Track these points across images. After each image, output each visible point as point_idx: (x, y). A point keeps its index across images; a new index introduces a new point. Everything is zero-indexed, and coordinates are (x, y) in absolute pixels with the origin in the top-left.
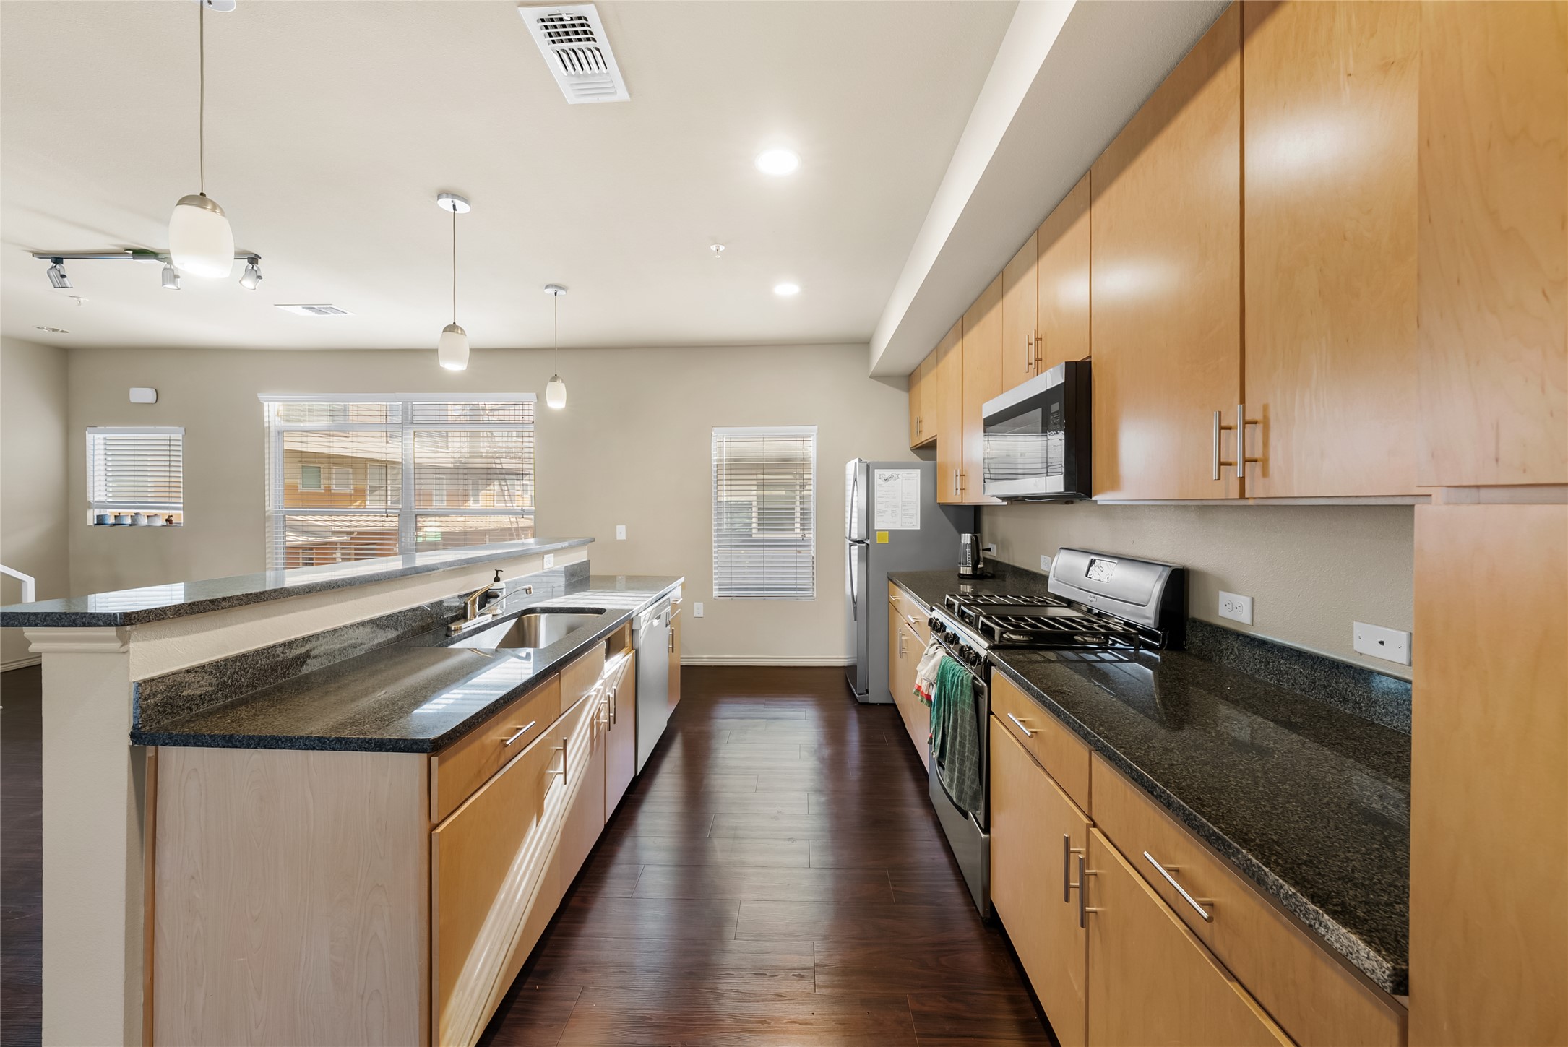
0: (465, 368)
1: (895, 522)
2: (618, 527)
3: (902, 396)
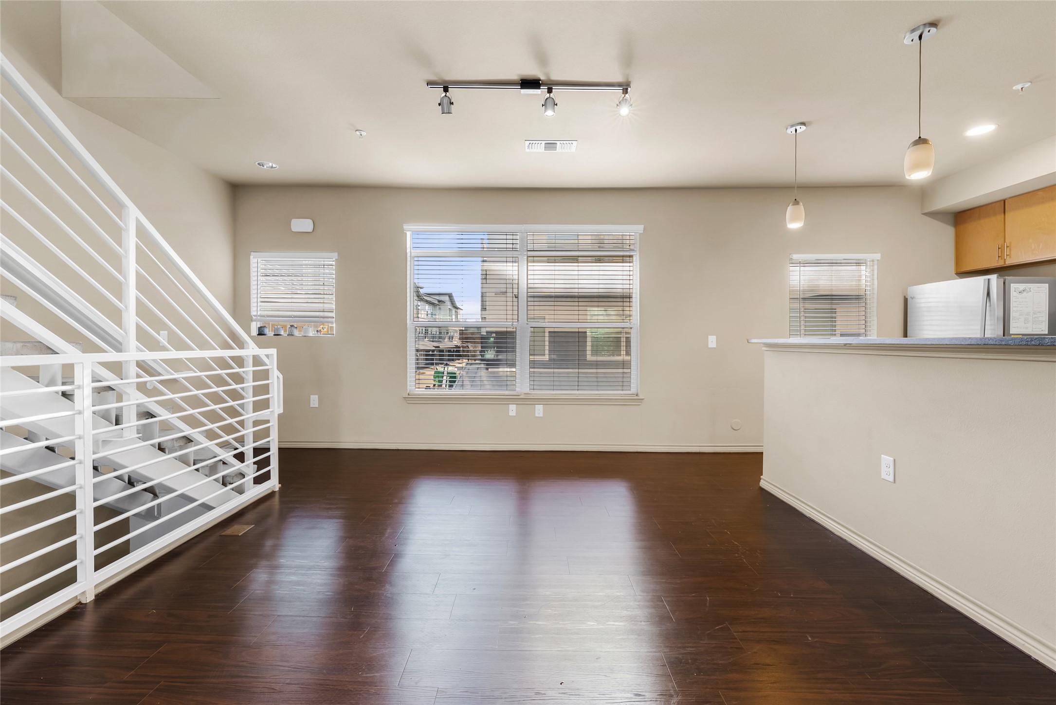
0: (930, 174)
1: (1027, 328)
2: (710, 337)
3: (948, 232)
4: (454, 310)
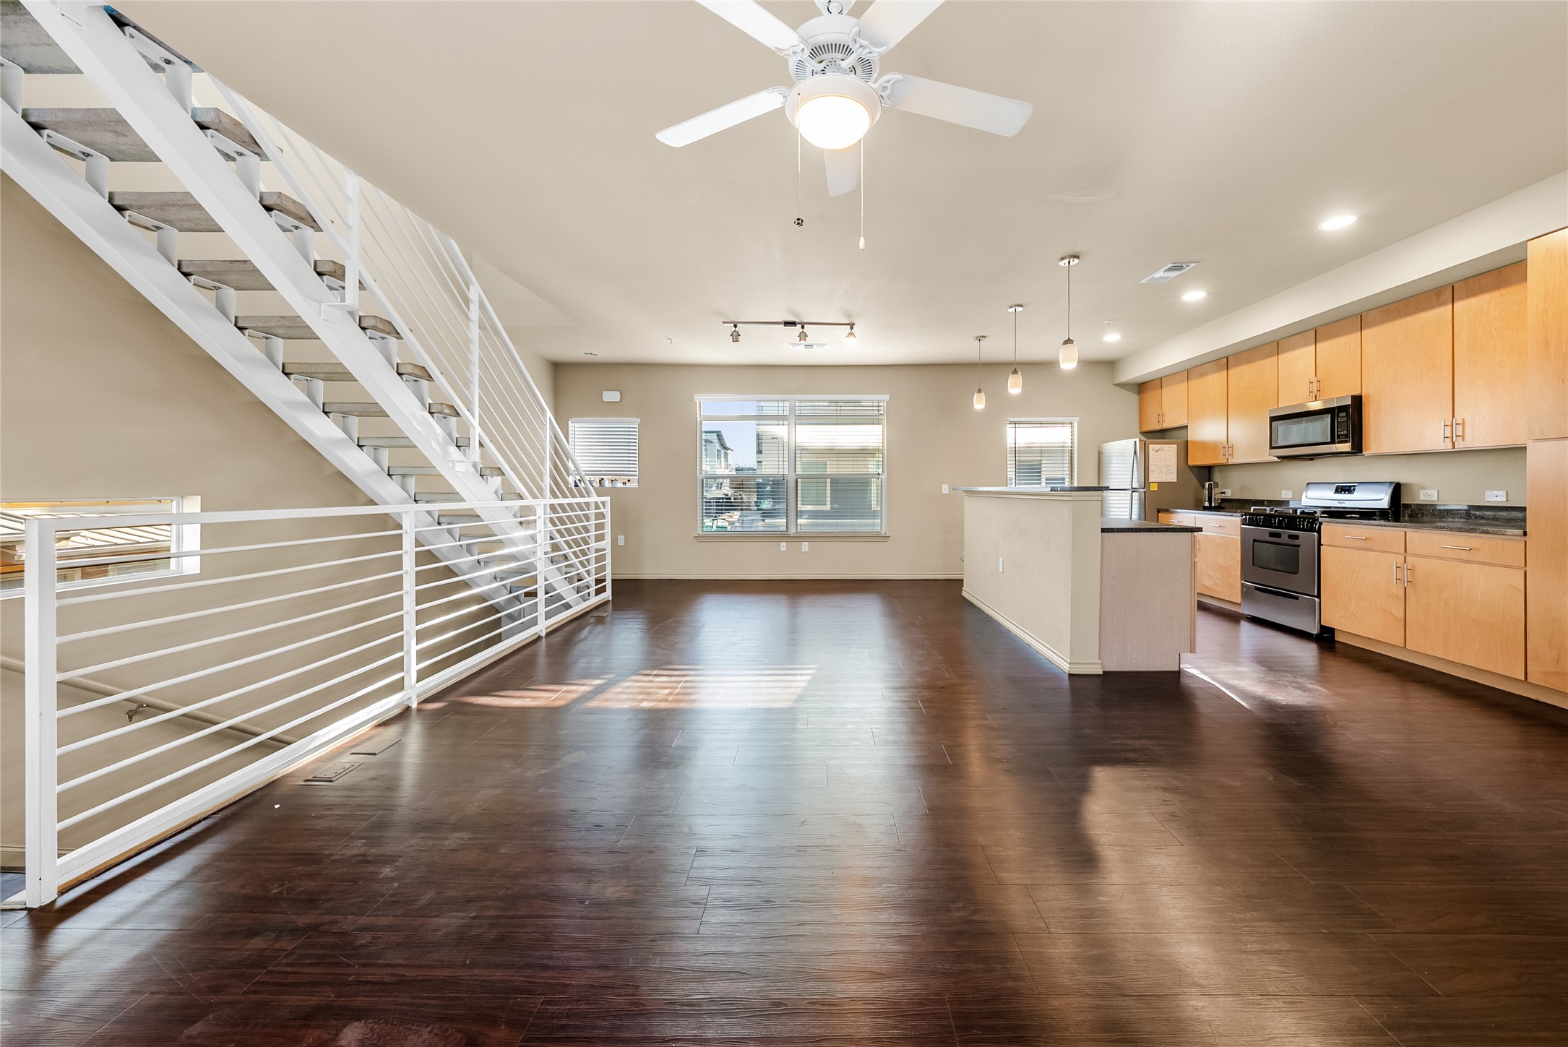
1: (1162, 478)
2: (944, 485)
4: (723, 452)
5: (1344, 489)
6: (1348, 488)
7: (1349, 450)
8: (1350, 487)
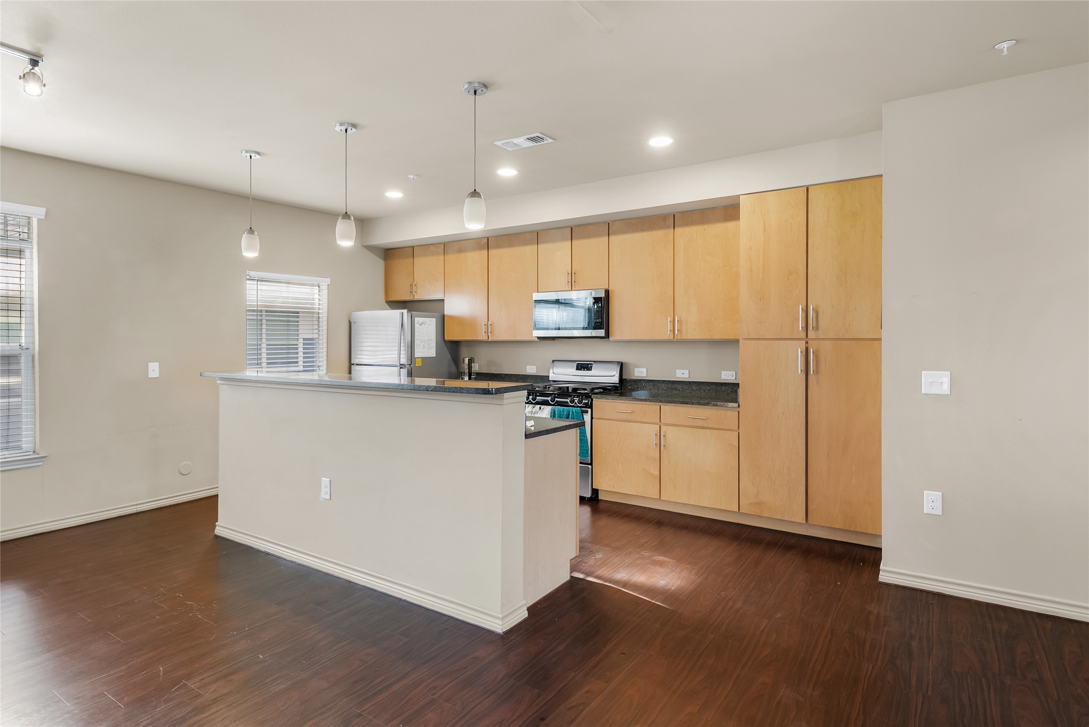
1: (424, 352)
2: (150, 365)
3: (380, 264)
5: (583, 366)
6: (586, 366)
7: (604, 335)
8: (588, 364)
